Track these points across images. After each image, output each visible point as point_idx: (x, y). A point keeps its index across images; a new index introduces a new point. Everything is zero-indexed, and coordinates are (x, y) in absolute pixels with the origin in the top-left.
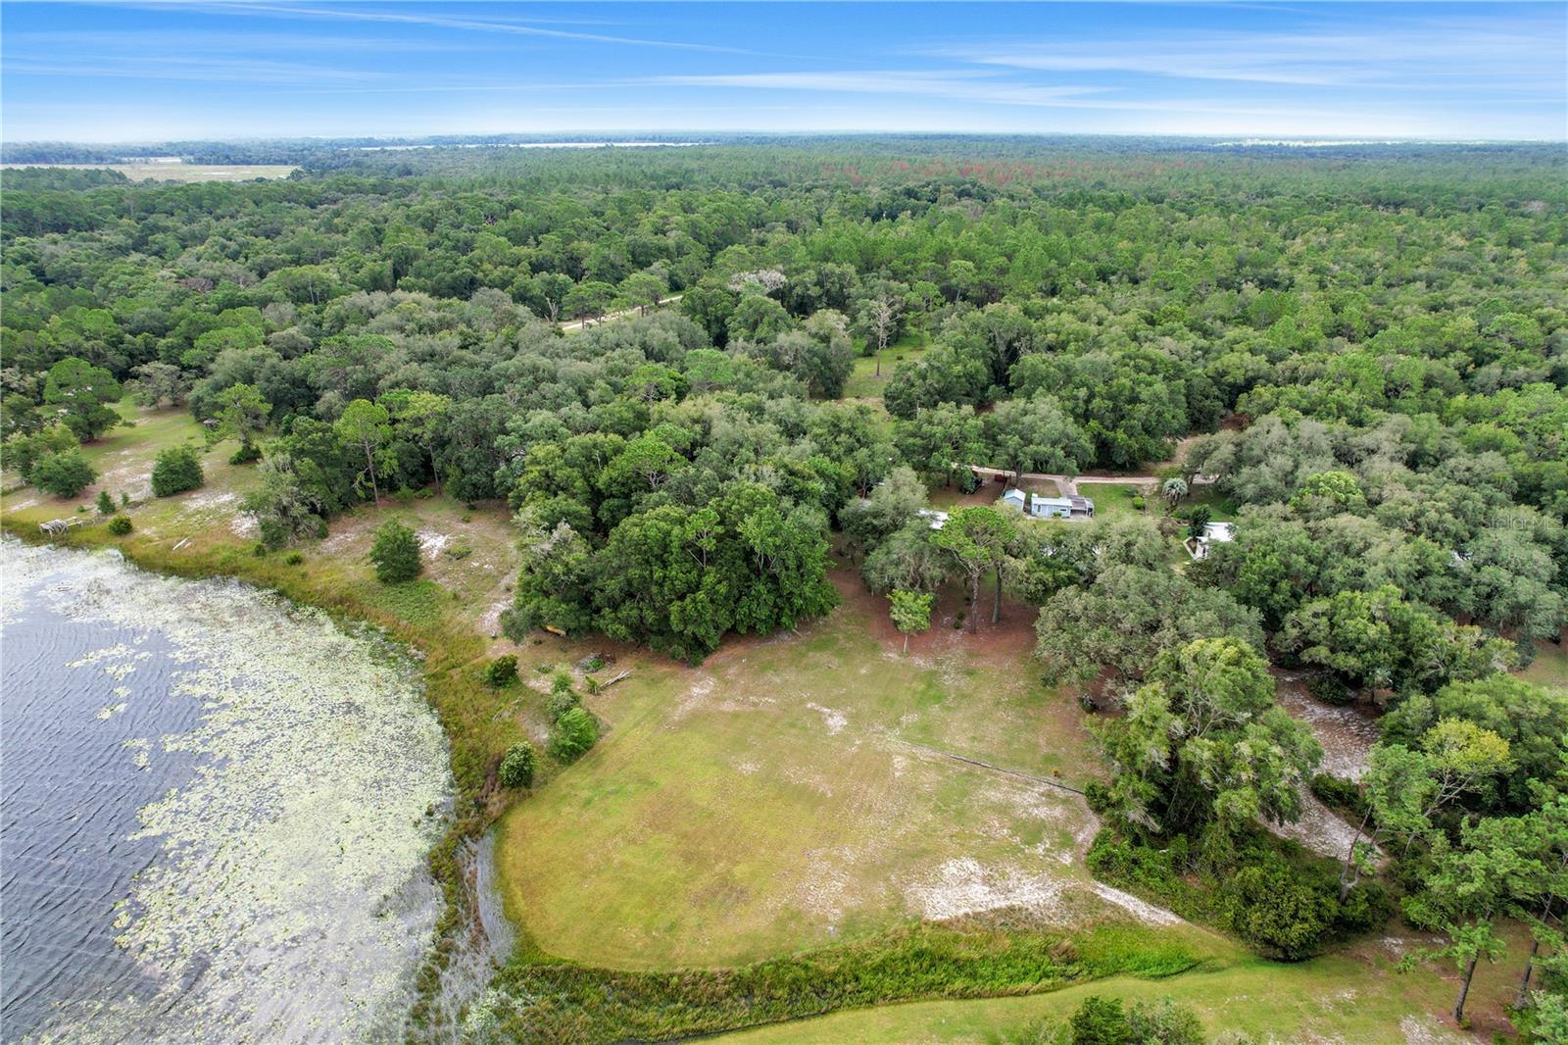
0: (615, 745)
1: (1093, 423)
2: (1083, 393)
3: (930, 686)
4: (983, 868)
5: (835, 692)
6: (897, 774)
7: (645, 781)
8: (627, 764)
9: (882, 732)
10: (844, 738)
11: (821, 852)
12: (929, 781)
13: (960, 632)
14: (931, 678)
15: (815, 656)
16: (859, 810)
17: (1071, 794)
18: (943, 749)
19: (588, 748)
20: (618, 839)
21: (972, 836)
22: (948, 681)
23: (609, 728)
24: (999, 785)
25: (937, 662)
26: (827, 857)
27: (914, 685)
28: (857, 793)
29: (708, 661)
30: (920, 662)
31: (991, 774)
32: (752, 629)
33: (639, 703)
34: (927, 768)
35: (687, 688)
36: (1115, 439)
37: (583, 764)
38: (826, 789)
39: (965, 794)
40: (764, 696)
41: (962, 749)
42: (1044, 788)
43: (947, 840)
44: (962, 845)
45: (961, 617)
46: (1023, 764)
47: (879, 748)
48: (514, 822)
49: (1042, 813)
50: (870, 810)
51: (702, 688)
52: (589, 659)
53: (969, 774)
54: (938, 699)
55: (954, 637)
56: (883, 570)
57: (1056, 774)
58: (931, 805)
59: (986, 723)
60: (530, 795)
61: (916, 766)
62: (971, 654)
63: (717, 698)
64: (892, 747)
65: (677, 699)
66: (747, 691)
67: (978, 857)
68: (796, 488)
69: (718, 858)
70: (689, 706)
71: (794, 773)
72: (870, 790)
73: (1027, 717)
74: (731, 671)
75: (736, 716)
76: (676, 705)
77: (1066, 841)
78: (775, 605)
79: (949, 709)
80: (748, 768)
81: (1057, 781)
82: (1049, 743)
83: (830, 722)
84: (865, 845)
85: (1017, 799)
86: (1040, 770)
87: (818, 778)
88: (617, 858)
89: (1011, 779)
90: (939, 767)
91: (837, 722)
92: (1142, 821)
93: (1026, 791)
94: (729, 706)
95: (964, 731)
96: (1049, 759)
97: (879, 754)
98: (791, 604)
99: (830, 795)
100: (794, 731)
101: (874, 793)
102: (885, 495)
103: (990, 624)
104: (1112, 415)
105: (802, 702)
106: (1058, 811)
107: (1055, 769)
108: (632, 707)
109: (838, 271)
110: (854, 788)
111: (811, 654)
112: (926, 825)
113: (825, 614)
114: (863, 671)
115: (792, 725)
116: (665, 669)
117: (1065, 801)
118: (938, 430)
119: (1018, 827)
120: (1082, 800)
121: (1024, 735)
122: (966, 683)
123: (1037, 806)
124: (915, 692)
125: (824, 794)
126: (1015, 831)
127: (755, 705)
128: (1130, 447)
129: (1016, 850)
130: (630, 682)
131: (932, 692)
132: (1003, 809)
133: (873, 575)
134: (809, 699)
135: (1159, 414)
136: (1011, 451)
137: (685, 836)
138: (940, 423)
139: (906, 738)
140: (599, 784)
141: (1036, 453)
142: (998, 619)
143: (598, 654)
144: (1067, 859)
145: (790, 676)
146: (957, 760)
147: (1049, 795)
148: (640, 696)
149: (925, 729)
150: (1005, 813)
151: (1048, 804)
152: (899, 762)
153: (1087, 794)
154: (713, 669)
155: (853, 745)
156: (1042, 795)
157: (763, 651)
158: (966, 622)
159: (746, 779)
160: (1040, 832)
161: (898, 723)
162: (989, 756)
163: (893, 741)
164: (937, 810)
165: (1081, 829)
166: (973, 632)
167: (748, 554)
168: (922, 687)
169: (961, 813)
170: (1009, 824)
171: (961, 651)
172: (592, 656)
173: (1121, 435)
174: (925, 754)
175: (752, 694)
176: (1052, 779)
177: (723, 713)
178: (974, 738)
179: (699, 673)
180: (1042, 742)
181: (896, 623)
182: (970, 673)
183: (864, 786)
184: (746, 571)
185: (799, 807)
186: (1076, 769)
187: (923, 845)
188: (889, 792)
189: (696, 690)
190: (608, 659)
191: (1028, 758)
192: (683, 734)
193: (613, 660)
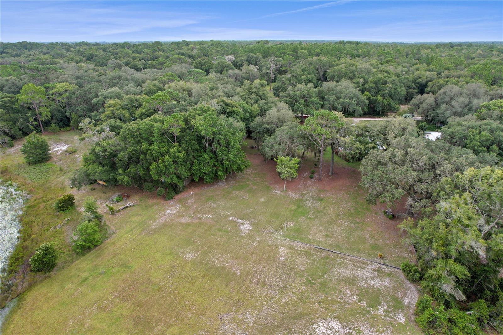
0: (114, 243)
1: (366, 93)
2: (362, 80)
3: (299, 207)
4: (344, 327)
5: (246, 211)
6: (282, 259)
7: (125, 265)
8: (117, 255)
9: (272, 233)
10: (250, 237)
11: (230, 316)
12: (302, 263)
13: (313, 180)
14: (299, 203)
15: (235, 193)
16: (257, 284)
17: (392, 270)
18: (309, 242)
19: (96, 246)
20: (95, 307)
21: (334, 302)
22: (308, 204)
23: (114, 233)
24: (346, 264)
25: (302, 195)
26: (233, 320)
27: (290, 206)
28: (256, 272)
29: (178, 197)
30: (292, 195)
31: (340, 258)
32: (201, 179)
33: (135, 219)
34: (300, 255)
35: (164, 210)
36: (376, 100)
37: (91, 255)
38: (236, 270)
39: (325, 271)
40: (206, 214)
41: (321, 242)
42: (374, 266)
43: (316, 305)
44: (327, 309)
45: (313, 173)
46: (359, 251)
47: (271, 243)
48: (30, 297)
49: (377, 283)
50: (264, 284)
51: (172, 210)
52: (115, 197)
53: (327, 258)
54: (304, 214)
55: (311, 182)
56: (272, 147)
57: (381, 257)
58: (304, 280)
59: (333, 226)
60: (49, 277)
61: (293, 253)
62: (320, 191)
63: (179, 215)
64: (278, 242)
65: (157, 217)
66: (196, 211)
67: (338, 318)
68: (228, 110)
69: (158, 322)
70: (163, 220)
71: (217, 260)
72: (265, 270)
73: (356, 222)
74: (190, 201)
75: (188, 225)
76: (155, 219)
77: (398, 305)
78: (214, 165)
79: (310, 219)
80: (190, 256)
81: (382, 261)
82: (372, 237)
83: (242, 227)
84: (260, 311)
85: (359, 273)
86: (370, 254)
87: (232, 262)
88: (89, 322)
89: (353, 261)
90: (308, 254)
91: (246, 227)
92: (452, 292)
93: (363, 268)
94: (185, 220)
95: (321, 231)
96: (375, 247)
97: (270, 246)
98: (222, 164)
99: (238, 273)
100: (220, 233)
101: (267, 272)
102: (273, 113)
103: (328, 176)
104: (374, 90)
105: (227, 216)
106: (387, 282)
107: (379, 254)
108: (131, 221)
109: (255, 56)
110: (255, 269)
111: (234, 192)
112: (302, 294)
113: (242, 171)
114: (262, 200)
115: (220, 230)
116: (154, 201)
117: (390, 275)
118: (298, 93)
119: (364, 293)
120: (401, 274)
121: (356, 233)
122: (319, 205)
123: (372, 278)
124: (291, 211)
125: (235, 273)
127: (200, 218)
128: (383, 103)
129: (365, 312)
130: (134, 208)
131: (300, 210)
132: (352, 281)
133: (267, 150)
134: (231, 215)
135: (395, 89)
136: (331, 102)
137: (140, 304)
138: (298, 90)
139: (287, 236)
140: (96, 267)
141: (343, 102)
142: (332, 174)
143: (120, 194)
144: (401, 319)
145: (221, 203)
146: (318, 250)
147: (378, 270)
148: (136, 215)
149: (298, 231)
150: (353, 284)
151: (379, 277)
152: (283, 251)
153: (404, 270)
154: (180, 201)
155: (255, 241)
156: (374, 270)
157: (208, 191)
158: (315, 175)
159: (187, 263)
160: (378, 297)
161: (282, 228)
162: (337, 246)
163: (279, 238)
164: (308, 283)
165: (405, 295)
166: (320, 180)
167: (200, 138)
168: (294, 207)
169: (324, 285)
170: (357, 293)
171: (314, 189)
172: (117, 195)
173: (379, 98)
174: (298, 245)
175: (199, 213)
176: (378, 260)
177: (181, 223)
178: (327, 236)
179: (172, 202)
180: (367, 237)
181: (280, 174)
182: (321, 200)
183: (261, 267)
184: (197, 147)
185: (218, 282)
186: (392, 254)
187: (300, 309)
188: (276, 271)
189: (168, 211)
190: (125, 196)
191: (361, 247)
192: (156, 236)
193: (128, 197)
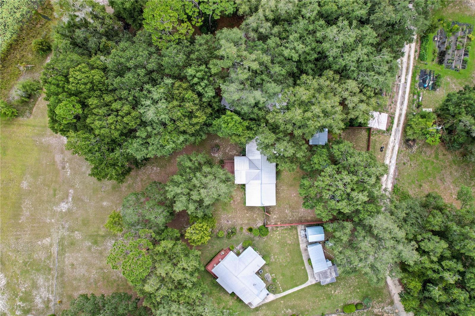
4: (4, 286)
5: (84, 198)
6: (39, 243)
9: (63, 228)
10: (54, 214)
12: (40, 255)
16: (16, 235)
17: (52, 309)
18: (60, 255)
21: (17, 279)
24: (48, 281)
28: (24, 231)
31: (53, 277)
34: (47, 252)
38: (22, 219)
39: (38, 270)
42: (52, 298)
43: (12, 270)
44: (12, 276)
46: (62, 288)
47: (52, 230)
49: (38, 300)
50: (18, 239)
54: (95, 243)
57: (61, 301)
58: (27, 260)
61: (47, 248)
64: (55, 235)
66: (71, 160)
67: (8, 283)
77: (26, 312)
80: (25, 185)
81: (57, 302)
83: (63, 204)
85: (43, 290)
86: (61, 295)
87: (27, 213)
89: (52, 285)
90: (49, 257)
91: (64, 207)
93: (48, 292)
94: (58, 157)
97: (49, 231)
99: (20, 222)
101: (26, 237)
105: (72, 187)
106: (41, 306)
110: (26, 229)
112: (17, 261)
115: (55, 190)
117: (48, 307)
119: (28, 294)
120: (51, 313)
123: (41, 297)
125: (20, 219)
126: (26, 292)
127: (64, 168)
129: (16, 295)
132: (35, 286)
139: (62, 238)
147: (49, 301)
149: (70, 244)
150: (33, 287)
151: (44, 301)
152: (47, 241)
155: (51, 219)
156: (48, 298)
159: (18, 187)
160: (28, 301)
161: (72, 232)
162: (63, 274)
163: (59, 234)
164: (25, 263)
169: (27, 272)
170: (27, 290)
174: (55, 249)
175: (70, 163)
176: (58, 300)
177: (54, 157)
178: (72, 265)
183: (29, 232)
185: (11, 213)
187: (7, 263)
188: (28, 242)
